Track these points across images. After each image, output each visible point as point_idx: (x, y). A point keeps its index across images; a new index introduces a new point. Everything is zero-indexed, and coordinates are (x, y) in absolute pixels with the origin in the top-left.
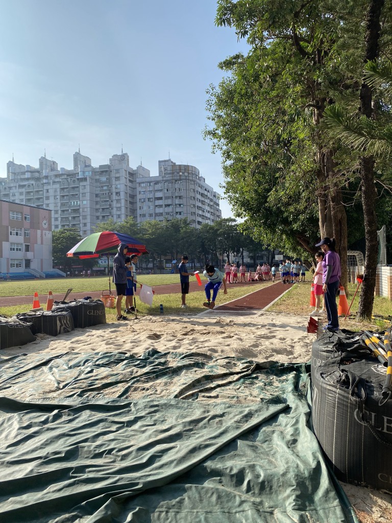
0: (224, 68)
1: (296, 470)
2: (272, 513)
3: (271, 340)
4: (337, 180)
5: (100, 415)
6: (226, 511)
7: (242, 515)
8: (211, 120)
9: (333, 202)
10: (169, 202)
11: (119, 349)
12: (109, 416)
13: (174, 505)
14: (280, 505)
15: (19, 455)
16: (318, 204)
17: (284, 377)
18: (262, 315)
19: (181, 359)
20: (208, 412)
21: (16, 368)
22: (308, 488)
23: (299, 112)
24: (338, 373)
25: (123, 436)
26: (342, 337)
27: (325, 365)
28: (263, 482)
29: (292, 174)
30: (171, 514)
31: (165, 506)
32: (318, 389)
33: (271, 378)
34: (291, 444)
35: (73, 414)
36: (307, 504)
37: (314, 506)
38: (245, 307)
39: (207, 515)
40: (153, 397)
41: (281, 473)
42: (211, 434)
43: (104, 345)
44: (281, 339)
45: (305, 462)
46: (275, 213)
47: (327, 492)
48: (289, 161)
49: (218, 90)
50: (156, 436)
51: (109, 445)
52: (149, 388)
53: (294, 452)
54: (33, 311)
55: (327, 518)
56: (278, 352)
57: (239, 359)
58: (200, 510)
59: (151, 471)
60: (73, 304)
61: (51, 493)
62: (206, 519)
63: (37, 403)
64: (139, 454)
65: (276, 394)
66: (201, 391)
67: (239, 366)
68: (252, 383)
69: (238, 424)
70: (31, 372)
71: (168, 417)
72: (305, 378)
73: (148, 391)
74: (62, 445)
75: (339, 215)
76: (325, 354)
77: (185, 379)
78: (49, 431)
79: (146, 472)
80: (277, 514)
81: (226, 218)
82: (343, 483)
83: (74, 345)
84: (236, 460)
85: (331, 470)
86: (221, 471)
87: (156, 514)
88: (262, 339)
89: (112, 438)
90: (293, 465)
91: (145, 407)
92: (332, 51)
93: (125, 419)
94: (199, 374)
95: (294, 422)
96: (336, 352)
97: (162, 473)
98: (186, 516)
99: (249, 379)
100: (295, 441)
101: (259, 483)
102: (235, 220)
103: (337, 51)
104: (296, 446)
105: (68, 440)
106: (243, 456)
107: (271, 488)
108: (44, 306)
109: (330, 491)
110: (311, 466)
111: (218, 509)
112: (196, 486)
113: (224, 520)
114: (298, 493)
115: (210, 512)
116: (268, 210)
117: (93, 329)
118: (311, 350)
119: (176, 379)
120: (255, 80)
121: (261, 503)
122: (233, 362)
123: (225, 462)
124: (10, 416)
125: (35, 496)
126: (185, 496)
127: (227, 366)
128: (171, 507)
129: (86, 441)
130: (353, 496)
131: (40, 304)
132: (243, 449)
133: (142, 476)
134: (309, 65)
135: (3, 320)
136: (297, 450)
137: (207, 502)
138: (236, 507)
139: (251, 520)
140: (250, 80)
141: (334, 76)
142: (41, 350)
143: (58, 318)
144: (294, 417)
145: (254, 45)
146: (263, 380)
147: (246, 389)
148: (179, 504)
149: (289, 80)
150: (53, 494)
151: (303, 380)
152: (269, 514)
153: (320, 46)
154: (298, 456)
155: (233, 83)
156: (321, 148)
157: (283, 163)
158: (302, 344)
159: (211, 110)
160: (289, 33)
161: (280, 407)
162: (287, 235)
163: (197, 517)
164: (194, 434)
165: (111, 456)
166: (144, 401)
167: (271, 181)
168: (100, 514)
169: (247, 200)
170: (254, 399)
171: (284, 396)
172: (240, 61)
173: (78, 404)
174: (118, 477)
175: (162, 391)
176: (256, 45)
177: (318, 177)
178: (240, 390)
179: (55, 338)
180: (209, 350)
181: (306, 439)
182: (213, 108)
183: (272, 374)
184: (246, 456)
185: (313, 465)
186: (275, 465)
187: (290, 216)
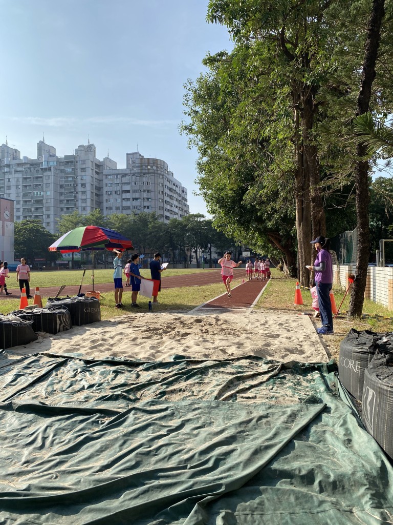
0: (208, 64)
1: (363, 470)
2: (351, 512)
3: (278, 339)
5: (145, 418)
6: (307, 512)
7: (324, 515)
8: (187, 115)
10: (137, 195)
13: (256, 508)
14: (357, 504)
16: (295, 201)
17: (309, 376)
18: (252, 312)
20: (251, 413)
25: (177, 440)
28: (334, 483)
29: (271, 173)
30: (257, 516)
31: (248, 509)
33: (298, 378)
34: (348, 444)
36: (383, 502)
37: (389, 503)
39: (292, 516)
40: (192, 399)
41: (350, 472)
44: (287, 338)
45: (369, 461)
46: (249, 210)
49: (196, 85)
50: (211, 439)
51: (167, 450)
52: (185, 389)
53: (355, 453)
58: (283, 512)
59: (221, 473)
60: (68, 301)
62: (292, 519)
64: (202, 458)
65: (310, 393)
66: (238, 392)
68: (282, 383)
69: (287, 425)
71: (214, 419)
72: (333, 378)
73: (185, 393)
75: (319, 216)
76: (360, 355)
77: (217, 380)
79: (216, 475)
80: (357, 512)
81: (195, 214)
84: (300, 461)
86: (290, 473)
88: (270, 338)
90: (357, 465)
91: (188, 410)
95: (341, 423)
96: (378, 353)
98: (272, 517)
99: (278, 378)
100: (350, 441)
101: (330, 483)
102: (203, 216)
103: (325, 55)
104: (353, 446)
106: (304, 457)
107: (343, 488)
110: (376, 465)
111: (300, 510)
112: (271, 488)
114: (373, 491)
115: (294, 513)
120: (241, 79)
121: (338, 502)
122: (255, 362)
123: (290, 463)
125: (112, 504)
126: (263, 498)
127: (251, 366)
128: (254, 509)
129: (141, 446)
132: (302, 450)
134: (298, 67)
135: (4, 318)
136: (355, 450)
137: (287, 503)
138: (316, 507)
139: (336, 519)
140: (236, 79)
143: (57, 317)
144: (340, 417)
145: (240, 43)
146: (291, 380)
147: (279, 389)
148: (261, 507)
149: (278, 81)
150: (130, 502)
151: (330, 379)
152: (349, 513)
153: (308, 49)
154: (359, 455)
159: (188, 105)
161: (318, 408)
162: (261, 233)
164: (247, 435)
166: (185, 403)
169: (222, 197)
170: (290, 398)
171: (319, 396)
172: (224, 58)
174: (192, 481)
175: (199, 392)
177: (296, 177)
178: (274, 390)
179: (56, 337)
182: (191, 103)
183: (296, 373)
184: (308, 457)
185: (379, 464)
186: (339, 465)
187: (265, 215)
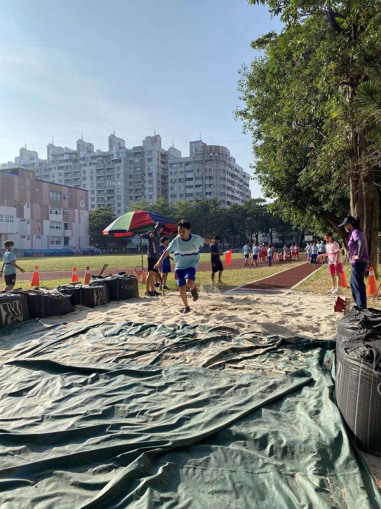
0: (257, 47)
1: (318, 439)
2: (293, 476)
3: (297, 318)
4: (370, 159)
5: (133, 380)
6: (249, 471)
7: (264, 476)
8: (242, 100)
9: (365, 182)
10: (199, 182)
11: (151, 321)
12: (143, 381)
13: (201, 463)
14: (301, 469)
15: (62, 411)
16: (349, 185)
17: (309, 353)
18: (289, 294)
19: (209, 332)
20: (234, 381)
21: (58, 335)
22: (329, 456)
23: (333, 90)
24: (362, 349)
25: (155, 400)
26: (368, 315)
27: (350, 341)
28: (285, 448)
29: (323, 153)
30: (198, 471)
31: (192, 463)
32: (342, 363)
33: (296, 353)
34: (314, 414)
35: (109, 377)
36: (328, 470)
37: (334, 472)
38: (273, 286)
39: (232, 474)
40: (183, 365)
41: (304, 440)
42: (237, 402)
43: (137, 317)
44: (307, 317)
45: (327, 432)
46: (305, 193)
47: (348, 460)
48: (320, 141)
49: (250, 70)
50: (185, 401)
51: (141, 407)
52: (179, 357)
53: (316, 422)
54: (73, 284)
55: (347, 484)
56: (304, 329)
57: (265, 334)
58: (225, 469)
59: (180, 432)
60: (109, 278)
61: (89, 445)
62: (230, 477)
63: (77, 366)
64: (169, 416)
65: (300, 368)
66: (228, 362)
67: (265, 340)
68: (277, 357)
69: (263, 394)
70: (71, 339)
71: (196, 385)
72: (330, 354)
73: (178, 360)
74: (100, 404)
75: (372, 196)
76: (350, 331)
77: (213, 351)
78: (88, 392)
79: (175, 432)
80: (299, 477)
81: (256, 198)
82: (364, 454)
83: (110, 316)
84: (260, 426)
85: (352, 440)
86: (245, 435)
87: (184, 470)
88: (289, 317)
89: (145, 400)
90: (315, 433)
91: (175, 374)
92: (369, 27)
93: (157, 384)
94: (226, 346)
95: (317, 394)
96: (361, 329)
97: (190, 434)
98: (212, 473)
99: (275, 353)
100: (318, 412)
101: (281, 448)
102: (264, 201)
103: (374, 26)
104: (319, 417)
105: (104, 400)
106: (266, 423)
107: (293, 453)
108: (83, 280)
109: (351, 459)
110: (332, 435)
111: (242, 469)
112: (221, 448)
113: (247, 479)
114: (319, 459)
115: (235, 471)
116: (298, 190)
117: (127, 302)
118: (337, 328)
119: (204, 350)
120: (288, 59)
121: (283, 466)
122: (260, 337)
123: (249, 427)
124: (53, 376)
125: (76, 447)
126: (212, 455)
127: (253, 340)
128: (198, 464)
129: (121, 401)
130: (374, 466)
131: (79, 279)
132: (267, 417)
133: (172, 436)
134: (344, 41)
135: (45, 291)
136: (319, 420)
137: (232, 462)
138: (259, 469)
139: (273, 481)
140: (283, 59)
141: (370, 52)
142: (80, 320)
143: (95, 291)
144: (317, 390)
145: (288, 22)
146: (288, 355)
147: (271, 362)
148: (206, 462)
149: (323, 58)
150: (92, 446)
151: (328, 356)
152: (290, 477)
153: (357, 21)
154: (320, 426)
155: (265, 62)
156: (354, 127)
157: (315, 143)
158: (328, 322)
159: (242, 90)
160: (324, 9)
161: (304, 380)
162: (317, 215)
163: (222, 474)
164: (221, 400)
165: (143, 416)
166: (174, 369)
167: (301, 161)
168: (134, 466)
169: (277, 180)
170: (278, 371)
171: (309, 370)
172: (272, 39)
173: (114, 369)
174: (150, 435)
175: (191, 360)
176: (290, 22)
177: (350, 157)
178: (265, 363)
179: (92, 309)
180: (236, 325)
181: (329, 411)
182: (245, 88)
183: (297, 349)
184: (270, 424)
185: (335, 434)
186: (297, 432)
187: (321, 197)
